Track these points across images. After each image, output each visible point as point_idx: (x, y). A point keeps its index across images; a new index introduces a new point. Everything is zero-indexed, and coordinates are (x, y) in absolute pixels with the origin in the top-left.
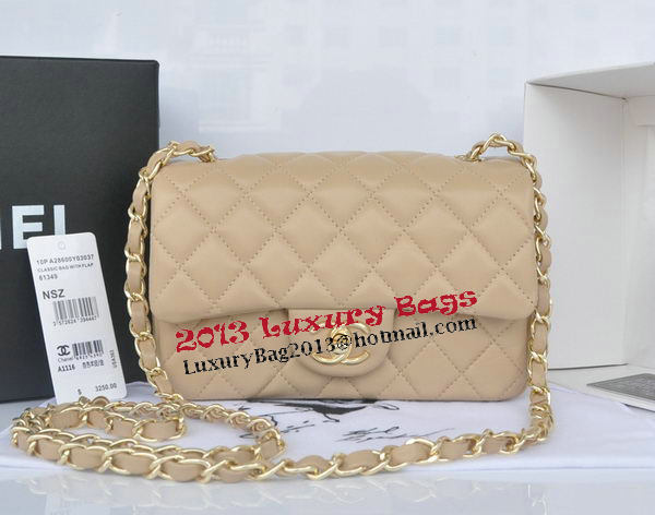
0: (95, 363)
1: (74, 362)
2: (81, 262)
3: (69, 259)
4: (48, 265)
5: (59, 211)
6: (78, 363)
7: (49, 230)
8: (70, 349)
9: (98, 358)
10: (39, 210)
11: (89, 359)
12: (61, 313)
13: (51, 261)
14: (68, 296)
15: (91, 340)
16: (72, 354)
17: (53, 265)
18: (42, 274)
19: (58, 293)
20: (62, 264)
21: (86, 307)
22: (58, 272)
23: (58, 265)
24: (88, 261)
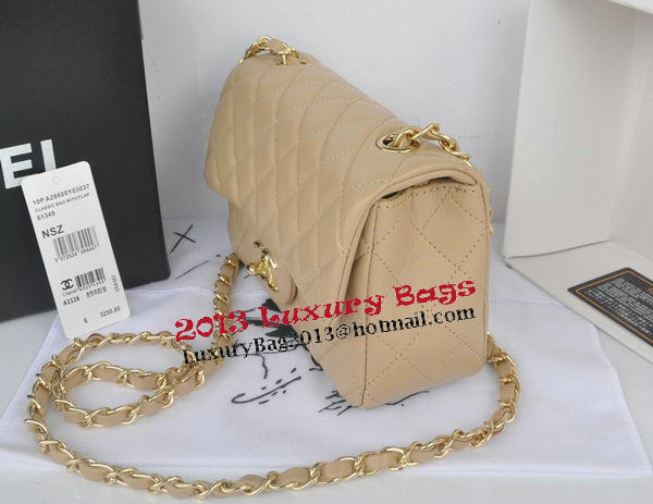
0: (98, 291)
1: (79, 293)
2: (76, 195)
3: (63, 194)
4: (45, 203)
5: (47, 147)
6: (82, 294)
7: (39, 168)
8: (73, 283)
9: (100, 286)
11: (93, 288)
12: (62, 249)
13: (48, 199)
14: (67, 230)
15: (93, 269)
16: (75, 287)
17: (50, 202)
18: (40, 213)
19: (57, 230)
20: (59, 200)
21: (86, 239)
22: (55, 209)
23: (54, 201)
24: (84, 192)
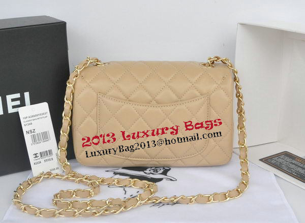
0: (50, 160)
1: (41, 160)
2: (42, 116)
3: (37, 115)
4: (28, 119)
5: (27, 95)
6: (42, 160)
7: (23, 104)
8: (39, 155)
9: (51, 157)
10: (18, 95)
11: (47, 158)
12: (35, 140)
13: (29, 117)
14: (37, 132)
15: (47, 150)
16: (39, 157)
17: (30, 119)
18: (26, 123)
19: (33, 131)
20: (34, 118)
21: (45, 136)
22: (32, 122)
23: (32, 118)
24: (45, 115)
